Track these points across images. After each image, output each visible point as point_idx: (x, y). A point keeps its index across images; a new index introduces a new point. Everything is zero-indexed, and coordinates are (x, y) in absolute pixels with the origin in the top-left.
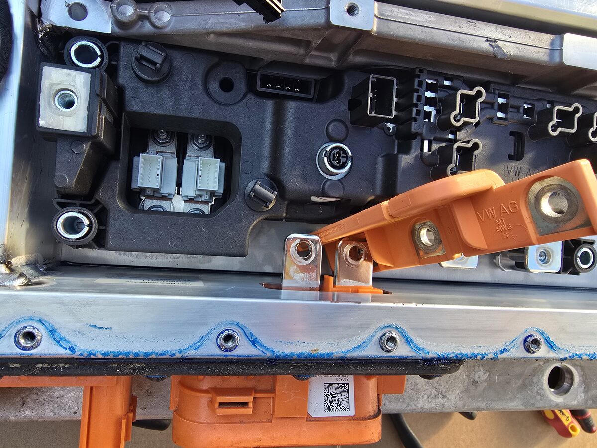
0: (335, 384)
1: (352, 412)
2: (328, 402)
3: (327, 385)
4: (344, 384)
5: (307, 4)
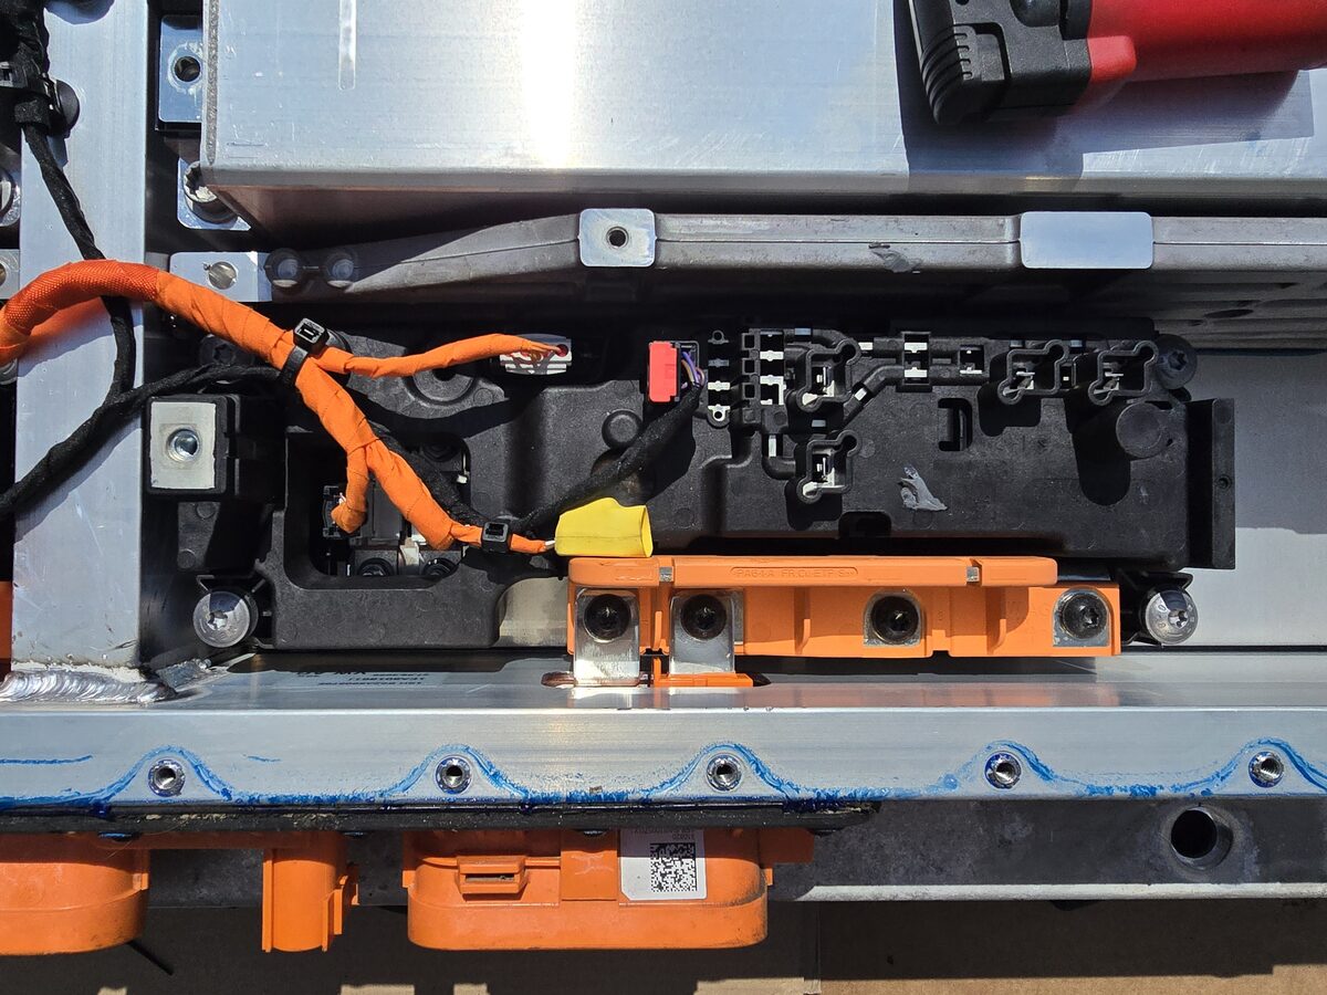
0: (670, 844)
1: (701, 893)
2: (658, 875)
3: (656, 847)
4: (684, 844)
5: (547, 235)
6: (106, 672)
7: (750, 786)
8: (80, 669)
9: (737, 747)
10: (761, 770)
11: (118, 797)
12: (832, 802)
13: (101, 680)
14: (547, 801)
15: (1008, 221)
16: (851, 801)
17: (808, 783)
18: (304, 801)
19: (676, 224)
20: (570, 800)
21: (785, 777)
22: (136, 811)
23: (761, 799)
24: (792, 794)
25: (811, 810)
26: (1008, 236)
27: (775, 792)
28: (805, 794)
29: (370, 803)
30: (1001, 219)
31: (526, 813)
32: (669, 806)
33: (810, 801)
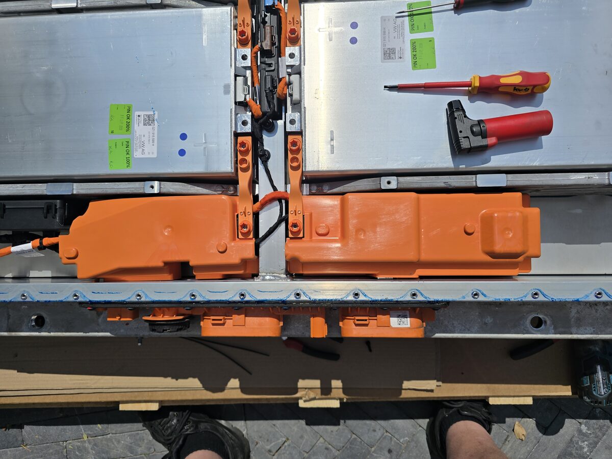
5: (373, 182)
6: (279, 275)
7: (419, 298)
8: (273, 275)
9: (417, 290)
10: (422, 295)
11: (288, 299)
12: (438, 302)
13: (279, 277)
14: (376, 301)
15: (474, 176)
16: (442, 301)
17: (433, 297)
18: (325, 300)
19: (401, 179)
20: (381, 301)
21: (427, 296)
22: (291, 302)
23: (423, 301)
24: (429, 300)
25: (433, 304)
26: (474, 180)
27: (425, 299)
28: (432, 300)
29: (339, 301)
30: (472, 176)
31: (372, 303)
32: (402, 302)
33: (433, 301)
